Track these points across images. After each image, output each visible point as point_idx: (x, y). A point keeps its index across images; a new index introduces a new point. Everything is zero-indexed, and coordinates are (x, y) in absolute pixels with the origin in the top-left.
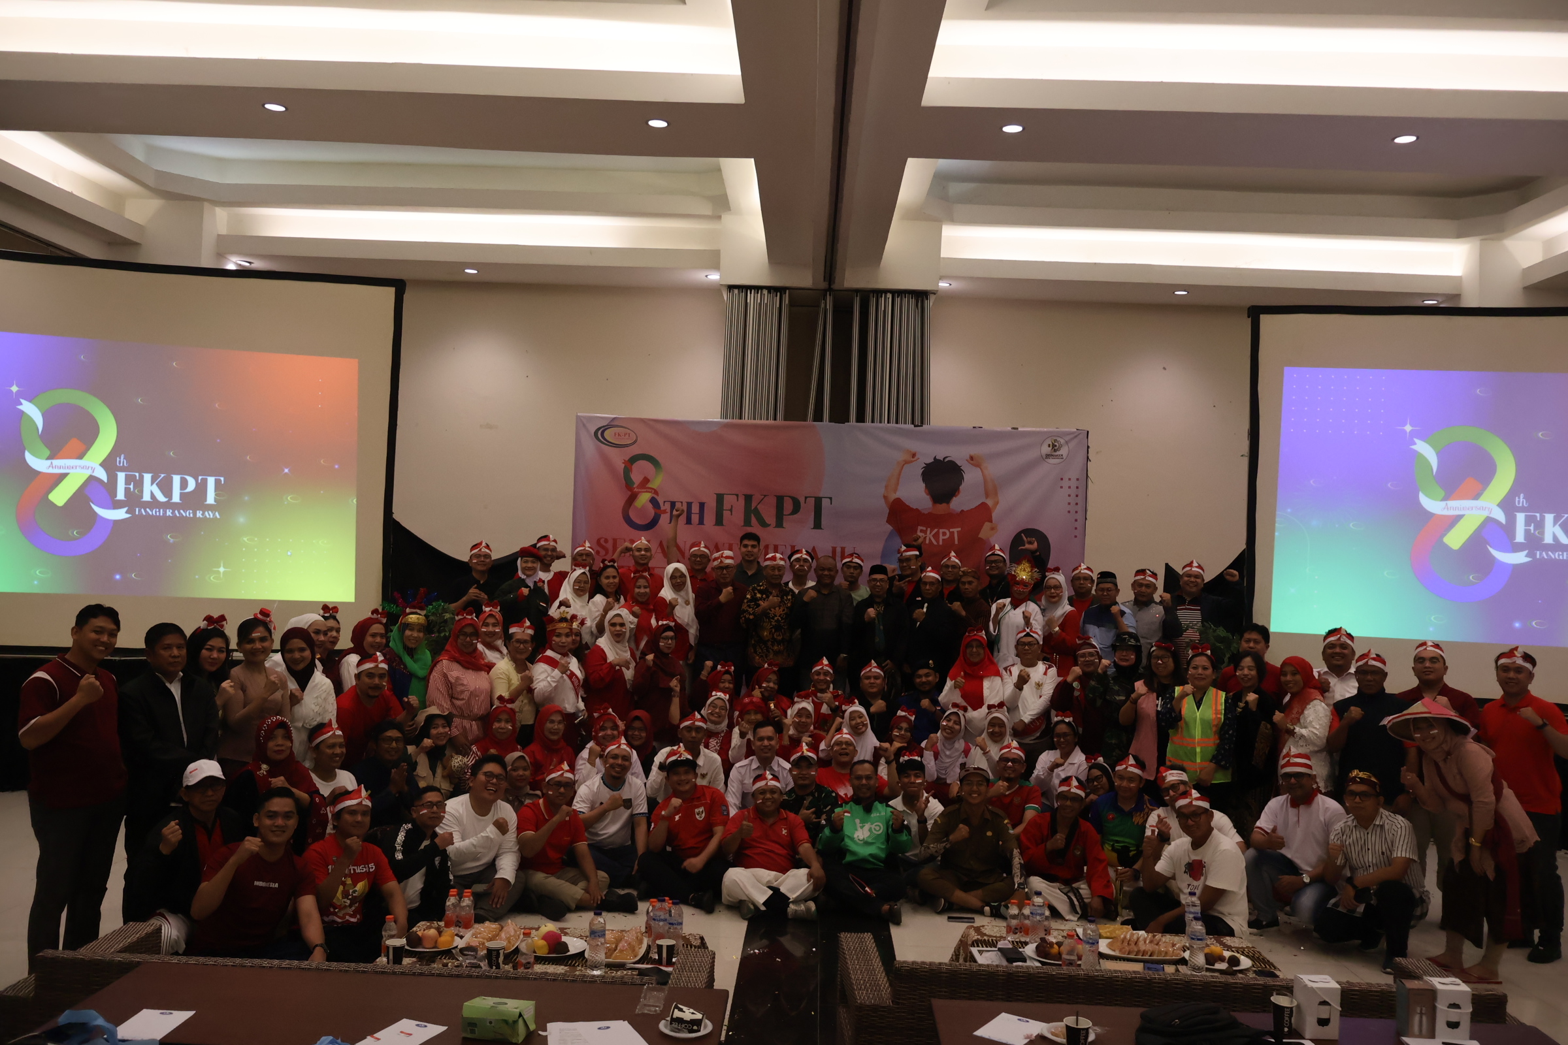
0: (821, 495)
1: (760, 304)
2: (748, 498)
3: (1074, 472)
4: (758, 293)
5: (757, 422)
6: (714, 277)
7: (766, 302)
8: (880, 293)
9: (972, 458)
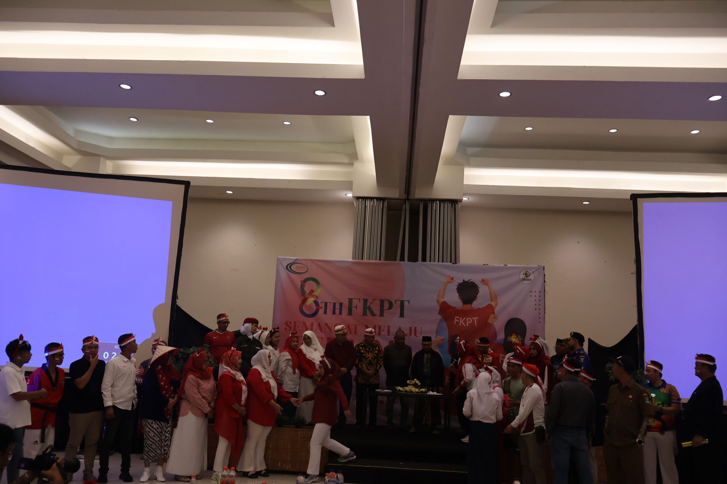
0: (404, 300)
1: (373, 206)
2: (365, 301)
3: (537, 287)
4: (371, 201)
5: (371, 261)
6: (350, 195)
7: (375, 205)
8: (433, 201)
9: (483, 280)
